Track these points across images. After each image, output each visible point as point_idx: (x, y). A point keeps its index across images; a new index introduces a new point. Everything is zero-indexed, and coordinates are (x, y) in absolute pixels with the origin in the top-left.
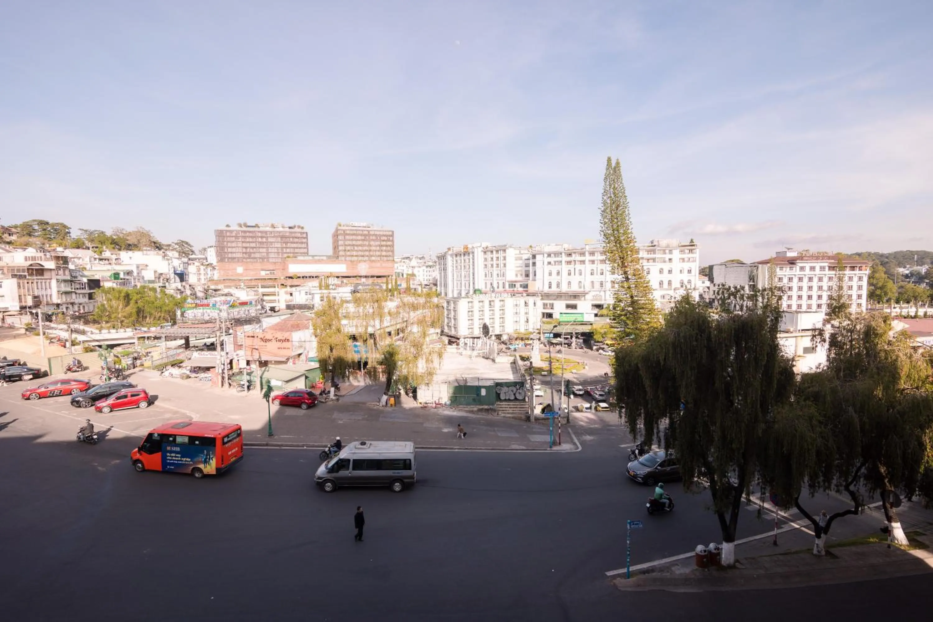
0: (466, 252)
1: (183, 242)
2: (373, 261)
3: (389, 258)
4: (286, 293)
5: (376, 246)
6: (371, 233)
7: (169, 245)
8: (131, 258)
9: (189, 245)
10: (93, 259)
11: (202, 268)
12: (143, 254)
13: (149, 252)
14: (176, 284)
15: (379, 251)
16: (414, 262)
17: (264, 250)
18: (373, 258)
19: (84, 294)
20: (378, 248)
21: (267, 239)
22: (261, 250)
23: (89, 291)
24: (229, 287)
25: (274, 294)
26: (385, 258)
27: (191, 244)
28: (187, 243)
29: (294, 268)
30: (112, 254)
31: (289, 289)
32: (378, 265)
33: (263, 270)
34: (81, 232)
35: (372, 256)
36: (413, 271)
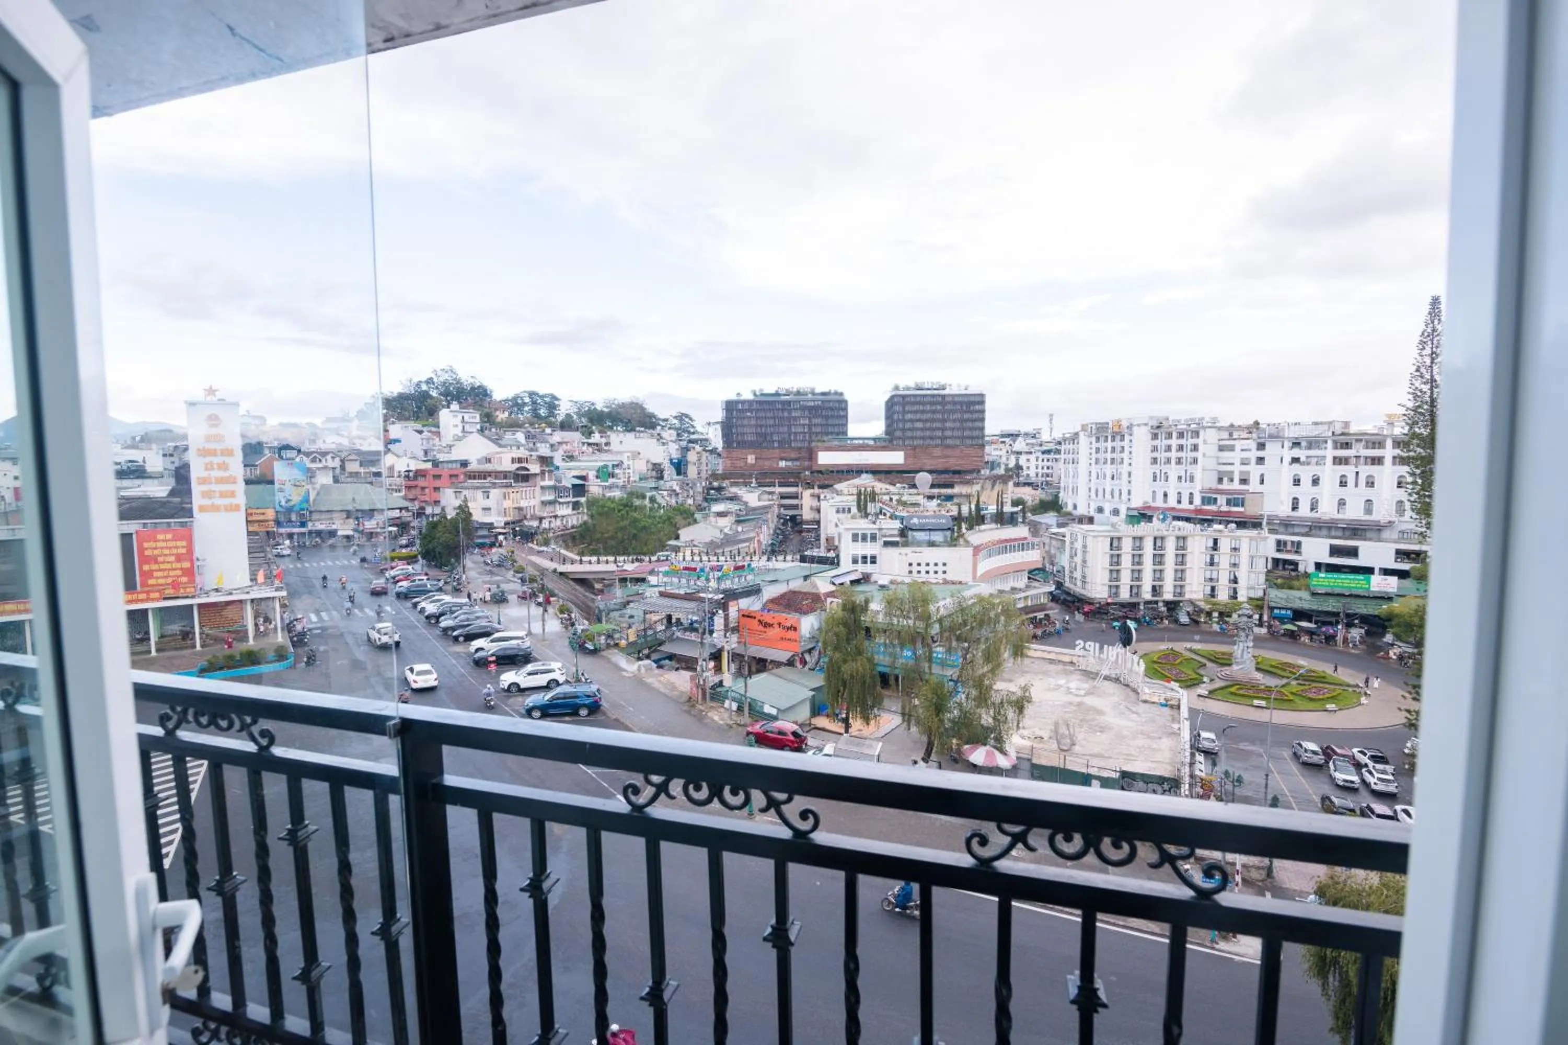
0: (1117, 433)
1: (683, 414)
2: (948, 447)
3: (976, 442)
4: (812, 495)
5: (954, 421)
6: (948, 399)
7: (666, 420)
8: (621, 442)
9: (691, 419)
10: (581, 444)
11: (705, 454)
12: (636, 437)
13: (642, 435)
14: (672, 480)
15: (958, 429)
16: (1020, 445)
17: (786, 429)
18: (949, 442)
19: (568, 502)
20: (958, 424)
21: (790, 413)
22: (781, 430)
23: (575, 500)
24: (736, 484)
25: (795, 496)
26: (969, 442)
27: (694, 418)
28: (687, 416)
29: (825, 458)
30: (601, 437)
31: (816, 491)
32: (957, 452)
33: (782, 459)
34: (570, 404)
35: (946, 438)
36: (1017, 460)
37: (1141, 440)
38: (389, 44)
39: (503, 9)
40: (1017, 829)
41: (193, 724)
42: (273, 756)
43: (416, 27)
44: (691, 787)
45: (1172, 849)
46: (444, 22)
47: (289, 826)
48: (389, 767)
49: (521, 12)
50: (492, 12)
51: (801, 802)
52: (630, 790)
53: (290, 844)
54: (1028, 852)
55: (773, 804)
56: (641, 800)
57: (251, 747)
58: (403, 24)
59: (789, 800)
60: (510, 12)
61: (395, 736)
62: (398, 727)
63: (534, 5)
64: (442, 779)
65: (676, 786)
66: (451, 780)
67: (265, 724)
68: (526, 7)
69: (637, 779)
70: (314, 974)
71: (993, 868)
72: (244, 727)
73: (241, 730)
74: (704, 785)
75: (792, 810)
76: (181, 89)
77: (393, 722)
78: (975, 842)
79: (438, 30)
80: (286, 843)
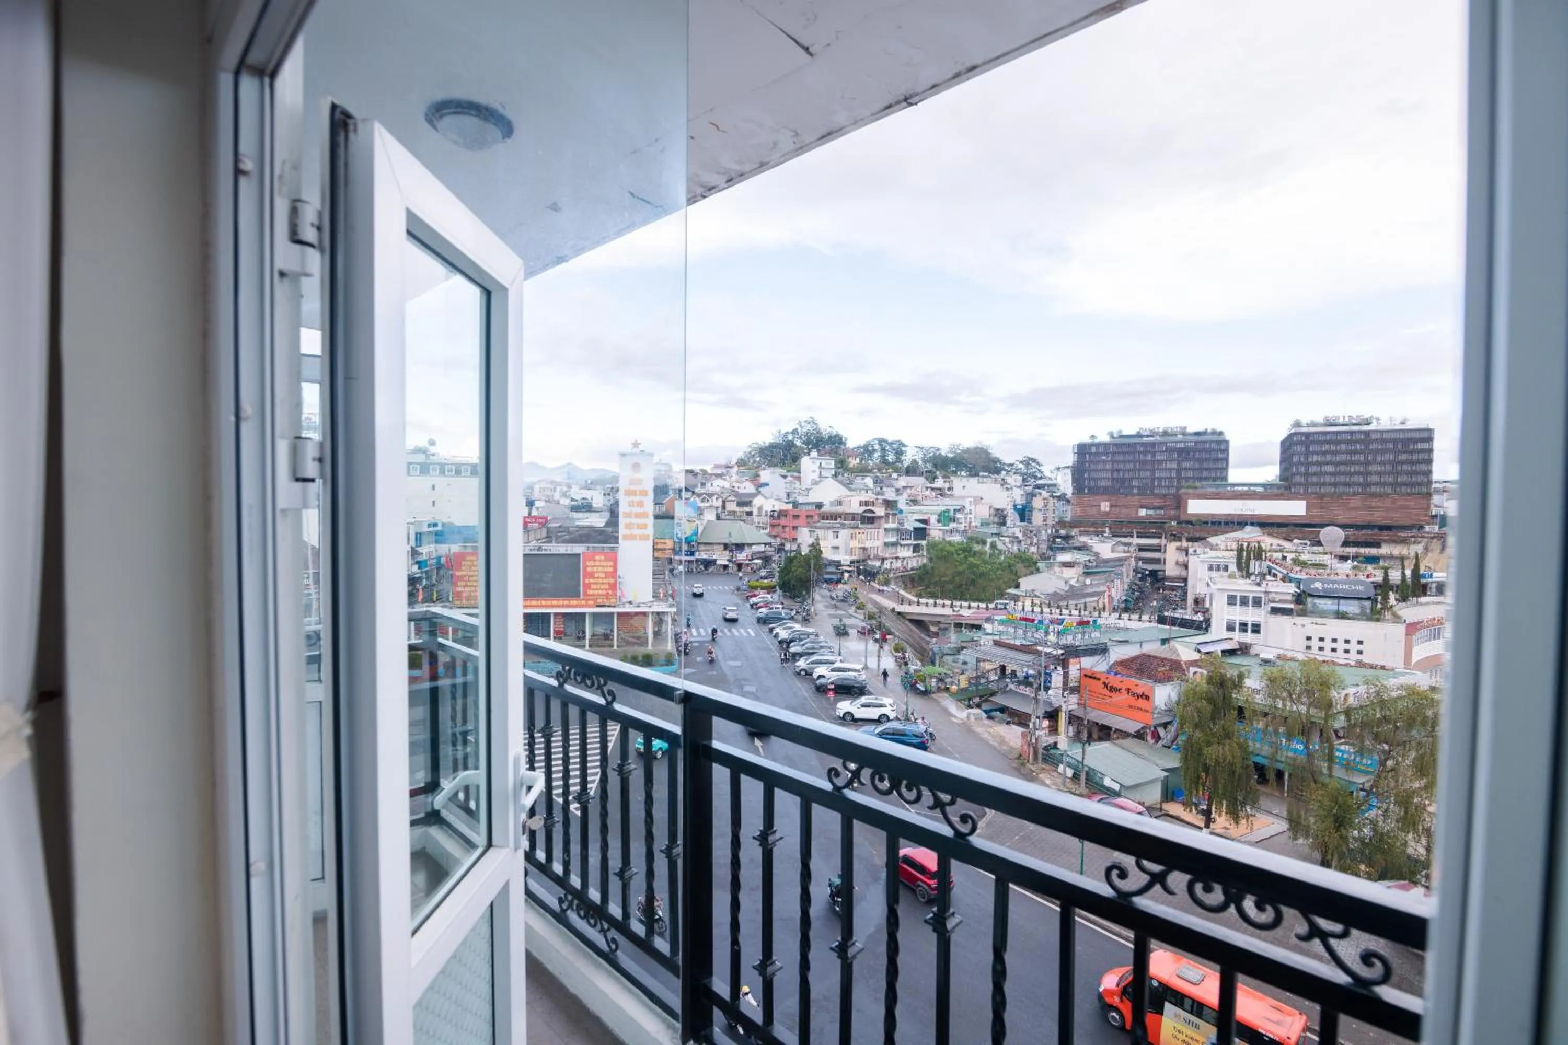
1: (1030, 459)
2: (1373, 495)
3: (1416, 489)
4: (1178, 549)
5: (1383, 463)
6: (1373, 436)
7: (1012, 465)
8: (964, 487)
9: (1038, 463)
10: (924, 489)
11: (1051, 501)
12: (979, 483)
13: (985, 479)
14: (1014, 526)
15: (1390, 473)
17: (1148, 474)
18: (1374, 489)
19: (908, 545)
20: (1389, 468)
21: (1154, 456)
22: (1143, 474)
23: (915, 543)
24: (1086, 533)
25: (1157, 549)
26: (1406, 490)
27: (1042, 462)
28: (1034, 460)
29: (1196, 507)
30: (945, 482)
31: (1185, 544)
32: (1388, 503)
33: (1142, 507)
34: (917, 450)
35: (1370, 484)
38: (729, 184)
39: (807, 142)
40: (1156, 868)
41: (573, 681)
42: (614, 709)
43: (748, 168)
44: (877, 777)
45: (1324, 924)
46: (765, 160)
47: (619, 762)
48: (677, 729)
49: (820, 142)
50: (799, 146)
51: (963, 806)
52: (833, 773)
53: (619, 775)
54: (1166, 894)
55: (938, 805)
56: (840, 782)
57: (602, 701)
58: (738, 168)
59: (952, 802)
60: (811, 143)
61: (679, 703)
62: (683, 696)
63: (829, 134)
64: (711, 743)
65: (866, 773)
66: (717, 744)
67: (612, 686)
68: (823, 137)
69: (837, 763)
70: (627, 874)
71: (1130, 902)
72: (600, 687)
73: (597, 689)
74: (886, 776)
75: (954, 813)
77: (678, 692)
78: (1115, 873)
79: (763, 166)
80: (617, 773)
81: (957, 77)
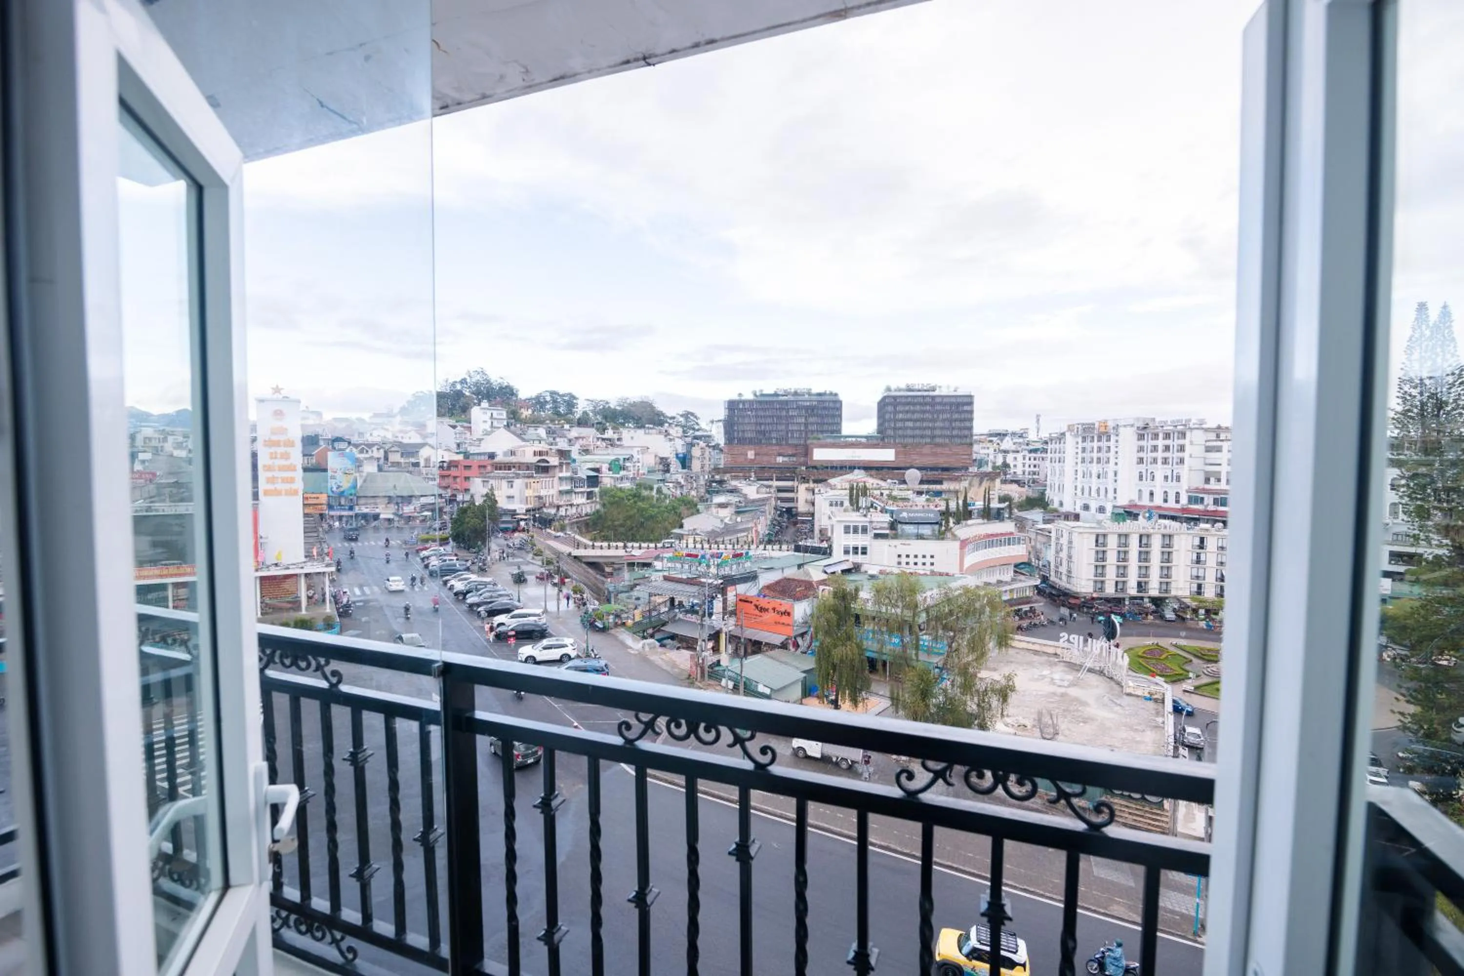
0: (1103, 433)
1: (688, 413)
2: (937, 445)
3: (964, 441)
4: (807, 489)
5: (944, 420)
6: (938, 400)
7: (674, 418)
8: (632, 438)
9: (696, 417)
10: (595, 440)
11: (708, 450)
12: (645, 433)
13: (650, 431)
14: (677, 474)
15: (948, 429)
16: (1007, 444)
17: (783, 427)
18: (938, 440)
19: (582, 493)
20: (947, 424)
21: (788, 412)
22: (779, 428)
23: (589, 490)
24: (736, 478)
25: (791, 490)
26: (958, 441)
27: (698, 416)
28: (692, 414)
29: (820, 455)
30: (614, 433)
31: (811, 485)
32: (946, 451)
33: (780, 455)
34: (586, 403)
35: (936, 437)
36: (1005, 458)
37: (1127, 441)
38: (443, 111)
39: (537, 81)
40: (939, 766)
41: (279, 666)
42: (341, 692)
43: (467, 97)
44: (673, 725)
45: (1068, 788)
46: (488, 93)
47: (351, 750)
48: (434, 703)
49: (550, 84)
50: (528, 84)
51: (762, 739)
52: (623, 727)
53: (351, 765)
54: (946, 786)
55: (738, 741)
56: (631, 735)
57: (324, 684)
58: (457, 96)
59: (752, 737)
60: (541, 84)
61: (439, 676)
62: (441, 669)
63: (562, 77)
64: (474, 713)
65: (662, 721)
66: (480, 715)
67: (335, 665)
68: (555, 80)
69: (627, 716)
70: (367, 873)
71: (918, 799)
72: (319, 668)
73: (317, 670)
74: (683, 722)
75: (753, 747)
76: (277, 148)
77: (436, 665)
78: (903, 778)
79: (484, 98)
80: (349, 763)
81: (696, 47)
